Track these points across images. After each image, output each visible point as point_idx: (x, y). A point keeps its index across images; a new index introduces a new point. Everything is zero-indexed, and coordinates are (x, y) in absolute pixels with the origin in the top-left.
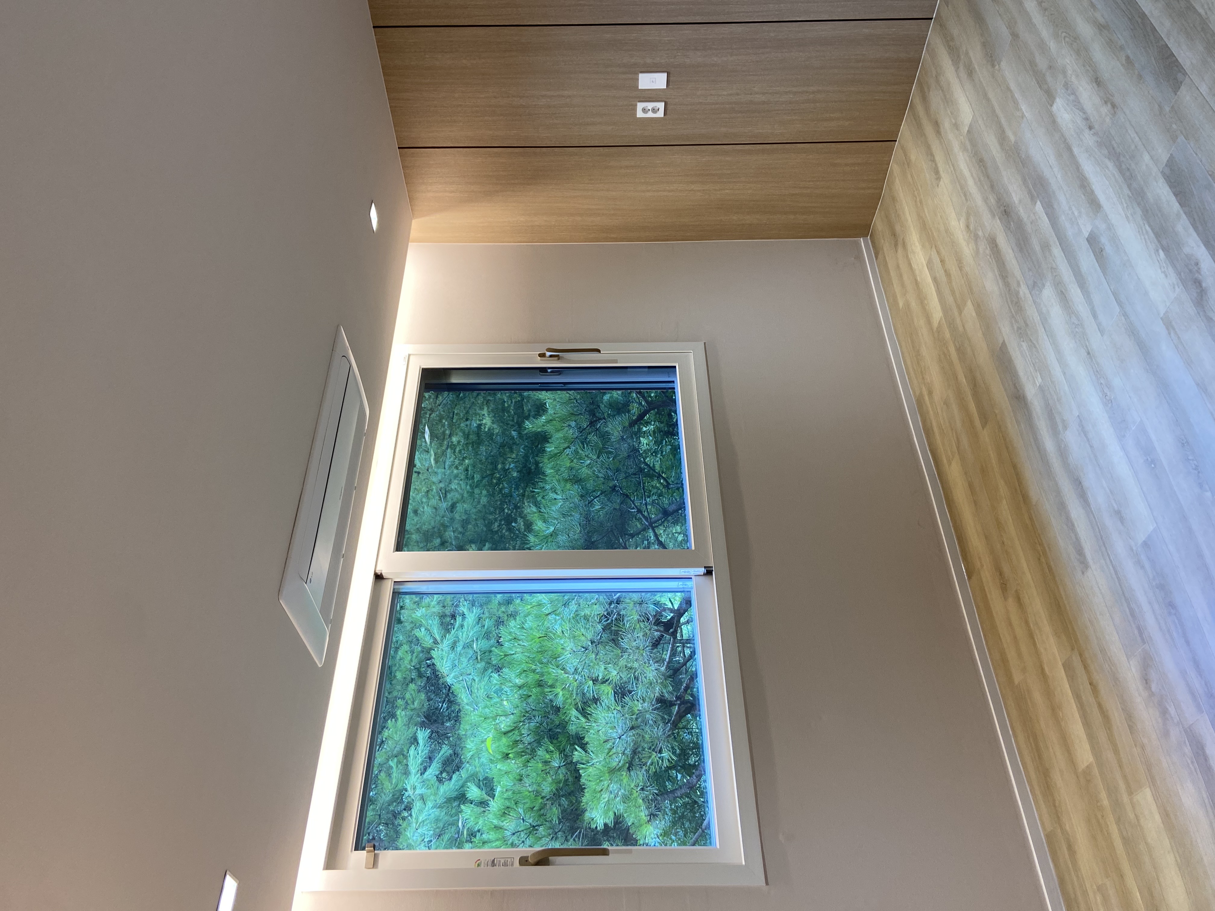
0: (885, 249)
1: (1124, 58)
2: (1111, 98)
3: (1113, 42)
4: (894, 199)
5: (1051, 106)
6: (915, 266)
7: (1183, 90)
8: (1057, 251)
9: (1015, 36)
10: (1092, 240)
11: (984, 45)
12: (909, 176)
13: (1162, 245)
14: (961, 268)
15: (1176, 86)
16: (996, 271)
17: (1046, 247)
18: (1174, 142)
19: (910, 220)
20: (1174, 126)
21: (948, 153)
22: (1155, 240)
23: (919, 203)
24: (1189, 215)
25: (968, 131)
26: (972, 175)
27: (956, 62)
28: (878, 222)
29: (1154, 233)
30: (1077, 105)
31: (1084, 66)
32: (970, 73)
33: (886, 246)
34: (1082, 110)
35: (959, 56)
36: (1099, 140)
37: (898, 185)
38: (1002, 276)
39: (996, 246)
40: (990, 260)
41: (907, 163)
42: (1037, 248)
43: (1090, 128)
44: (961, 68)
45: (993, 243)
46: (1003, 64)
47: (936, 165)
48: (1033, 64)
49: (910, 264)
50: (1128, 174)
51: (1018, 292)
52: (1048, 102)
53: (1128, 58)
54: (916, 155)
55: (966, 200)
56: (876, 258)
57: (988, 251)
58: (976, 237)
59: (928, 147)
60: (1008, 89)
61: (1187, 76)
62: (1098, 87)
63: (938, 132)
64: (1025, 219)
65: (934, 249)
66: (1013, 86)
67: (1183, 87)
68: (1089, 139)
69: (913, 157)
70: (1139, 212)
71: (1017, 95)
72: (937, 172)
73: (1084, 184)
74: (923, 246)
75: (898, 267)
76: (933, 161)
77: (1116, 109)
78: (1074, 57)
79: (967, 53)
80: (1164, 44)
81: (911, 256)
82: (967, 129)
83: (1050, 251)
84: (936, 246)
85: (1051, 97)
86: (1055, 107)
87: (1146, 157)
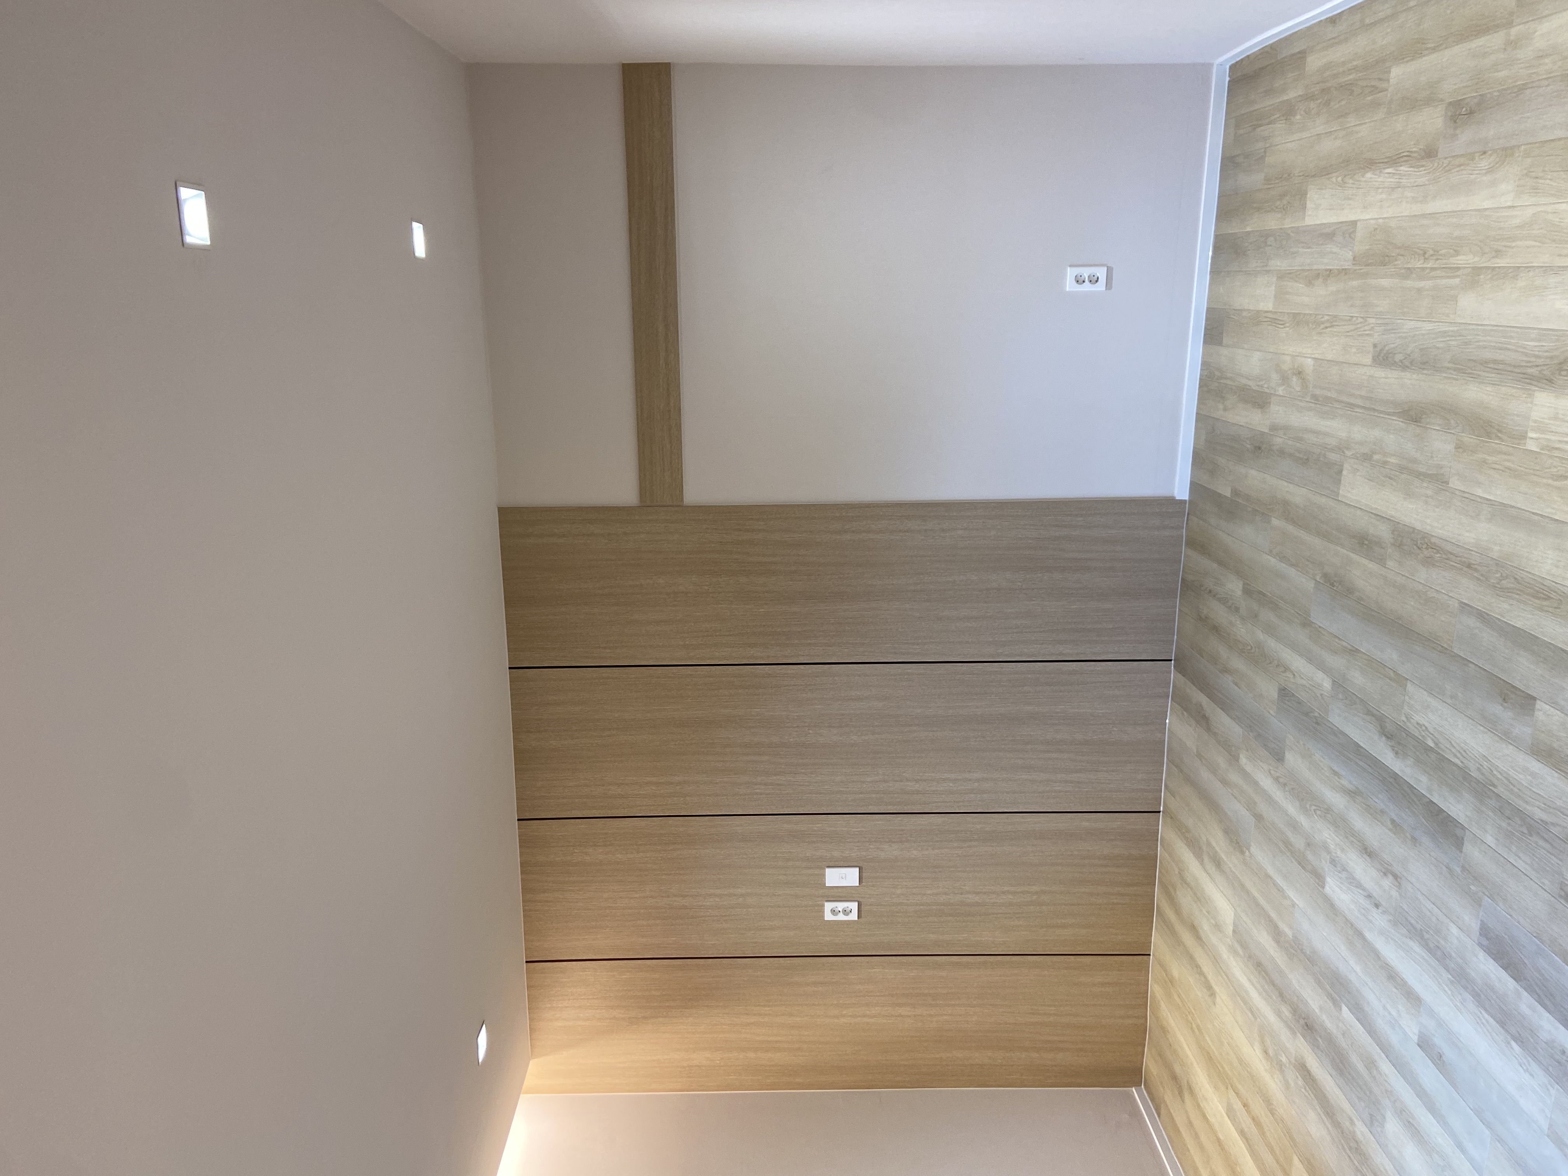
0: (1166, 1098)
1: (1389, 823)
2: (1389, 868)
3: (1371, 808)
4: (1164, 1030)
5: (1323, 887)
6: (1212, 1119)
7: (1468, 847)
8: (1385, 1066)
9: (1259, 817)
10: (1424, 1044)
11: (1227, 832)
12: (1176, 997)
13: (1512, 1035)
14: (1272, 1112)
15: (1459, 843)
16: (1318, 1107)
17: (1371, 1064)
18: (1480, 906)
19: (1191, 1057)
20: (1473, 888)
21: (1216, 960)
22: (1501, 1029)
23: (1196, 1030)
24: (1530, 989)
25: (1234, 931)
26: (1253, 985)
27: (1198, 855)
28: (1150, 1064)
29: (1497, 1022)
30: (1353, 882)
31: (1347, 838)
32: (1218, 863)
33: (1168, 1096)
34: (1359, 886)
35: (1200, 848)
36: (1391, 918)
37: (1165, 1011)
38: (1328, 1113)
39: (1308, 1072)
40: (1307, 1094)
41: (1169, 982)
42: (1360, 1066)
43: (1377, 906)
44: (1206, 860)
45: (1302, 1068)
46: (1254, 849)
47: (1205, 977)
48: (1288, 844)
49: (1204, 1116)
50: (1439, 953)
51: (1354, 1132)
52: (1318, 884)
53: (1393, 821)
54: (1177, 969)
55: (1256, 1019)
56: (1159, 1115)
57: (1300, 1082)
58: (1281, 1066)
59: (1191, 958)
60: (1268, 876)
61: (1467, 831)
62: (1370, 857)
63: (1198, 937)
64: (1335, 1031)
65: (1231, 1091)
66: (1271, 871)
67: (1466, 842)
68: (1380, 920)
69: (1175, 973)
70: (1469, 997)
71: (1280, 881)
72: (1209, 987)
73: (1392, 976)
74: (1216, 1088)
75: (1190, 1124)
76: (1201, 973)
77: (1399, 880)
78: (1331, 829)
79: (1209, 844)
80: (1428, 800)
81: (1203, 1104)
82: (1231, 928)
83: (1377, 1068)
84: (1232, 1086)
85: (1319, 878)
86: (1327, 889)
87: (1454, 930)
